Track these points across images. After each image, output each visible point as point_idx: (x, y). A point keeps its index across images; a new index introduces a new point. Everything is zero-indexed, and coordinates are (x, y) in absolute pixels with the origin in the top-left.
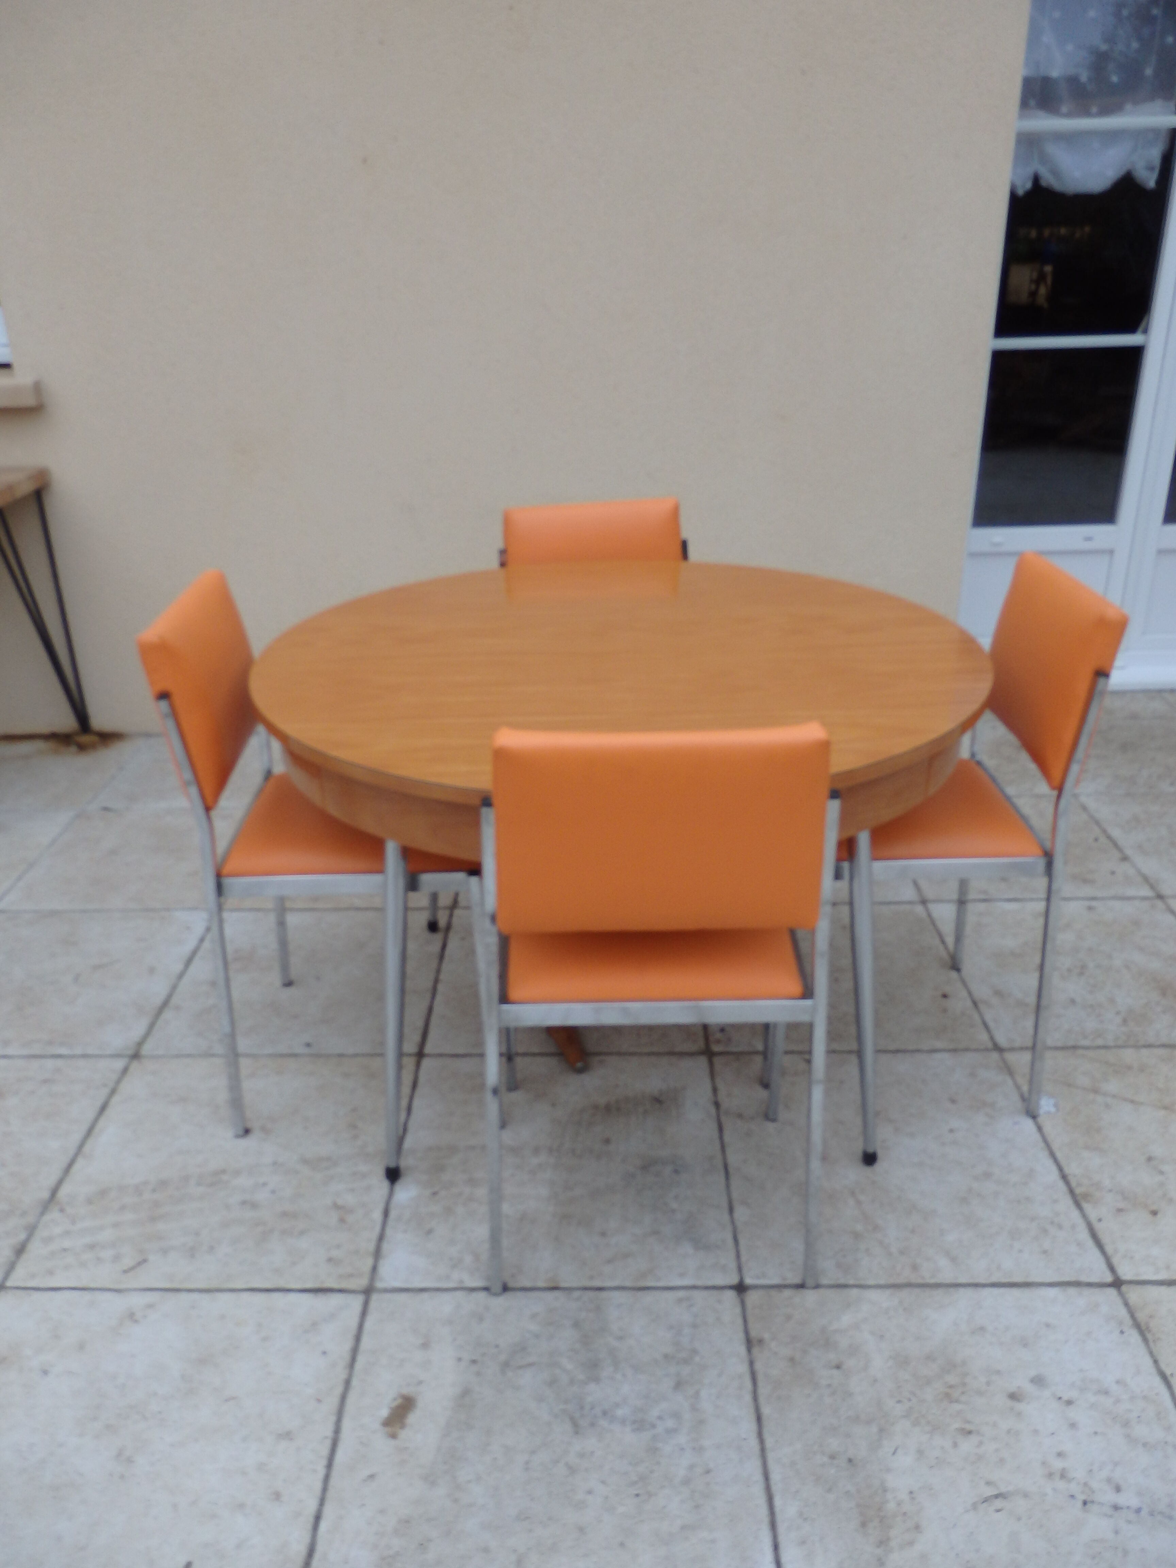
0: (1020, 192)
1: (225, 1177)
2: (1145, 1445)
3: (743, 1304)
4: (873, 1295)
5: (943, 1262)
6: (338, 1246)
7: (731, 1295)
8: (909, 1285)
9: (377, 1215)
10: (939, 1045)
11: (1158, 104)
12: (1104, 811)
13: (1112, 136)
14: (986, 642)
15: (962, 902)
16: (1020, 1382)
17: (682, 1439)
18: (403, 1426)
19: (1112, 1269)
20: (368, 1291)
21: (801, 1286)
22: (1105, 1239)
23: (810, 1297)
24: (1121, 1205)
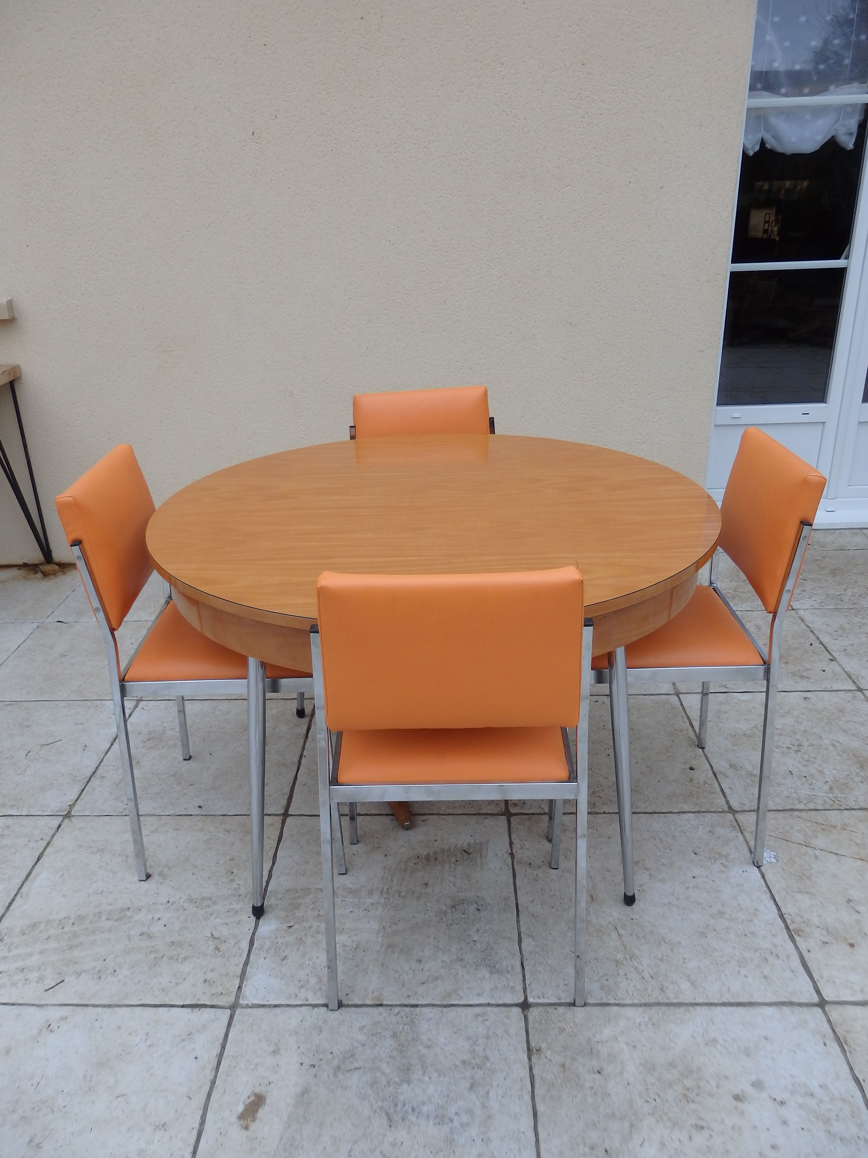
0: (751, 153)
1: (129, 914)
2: (841, 1139)
3: (526, 1018)
4: (629, 1012)
5: (685, 985)
6: (212, 970)
7: (517, 1010)
8: (658, 1004)
9: (245, 945)
10: (686, 808)
11: (855, 85)
12: (817, 622)
13: (819, 111)
14: (718, 497)
15: (705, 694)
16: (743, 1086)
17: (473, 1132)
18: (254, 1120)
19: (818, 991)
20: (233, 1007)
21: (574, 1004)
22: (813, 967)
23: (579, 1012)
24: (826, 939)
